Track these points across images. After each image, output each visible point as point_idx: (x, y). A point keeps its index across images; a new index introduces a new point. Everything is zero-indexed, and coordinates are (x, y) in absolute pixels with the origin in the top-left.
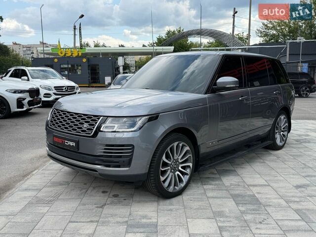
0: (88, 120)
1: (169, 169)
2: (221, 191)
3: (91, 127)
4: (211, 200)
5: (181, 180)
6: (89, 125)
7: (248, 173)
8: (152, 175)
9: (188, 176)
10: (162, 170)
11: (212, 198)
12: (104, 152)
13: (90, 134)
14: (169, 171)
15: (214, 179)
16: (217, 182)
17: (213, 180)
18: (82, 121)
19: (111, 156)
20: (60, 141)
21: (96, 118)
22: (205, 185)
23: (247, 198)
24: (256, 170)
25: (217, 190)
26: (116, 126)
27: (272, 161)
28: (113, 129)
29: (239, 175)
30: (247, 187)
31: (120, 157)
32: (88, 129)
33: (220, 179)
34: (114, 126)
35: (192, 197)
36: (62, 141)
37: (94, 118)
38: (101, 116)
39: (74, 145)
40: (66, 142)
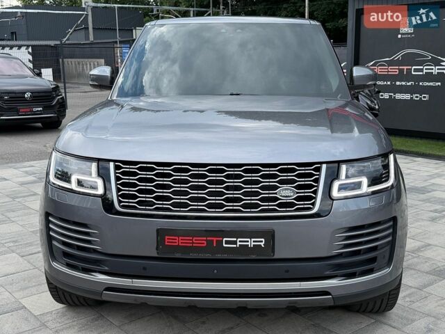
0: (284, 176)
3: (308, 193)
6: (297, 188)
13: (310, 209)
18: (266, 182)
32: (298, 199)
34: (360, 183)
36: (209, 242)
37: (302, 170)
38: (321, 163)
39: (262, 244)
40: (227, 242)
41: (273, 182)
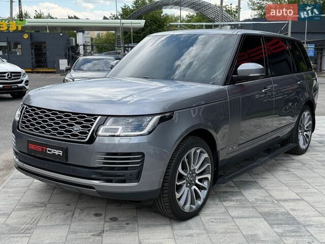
0: (79, 120)
1: (184, 183)
2: (246, 209)
3: (86, 130)
4: (237, 221)
5: (198, 197)
6: (82, 127)
7: (273, 185)
8: (166, 191)
9: (206, 191)
10: (178, 184)
11: (238, 217)
12: (105, 163)
13: (84, 139)
14: (185, 185)
15: (233, 193)
16: (238, 198)
17: (232, 196)
18: (71, 122)
19: (113, 169)
20: (39, 148)
21: (91, 118)
22: (224, 201)
23: (281, 217)
24: (281, 180)
25: (241, 207)
26: (120, 128)
27: (298, 168)
28: (117, 132)
29: (262, 188)
30: (276, 202)
31: (126, 168)
32: (80, 133)
33: (240, 193)
34: (118, 129)
35: (212, 217)
36: (43, 149)
37: (88, 118)
38: (99, 115)
39: (61, 154)
40: (49, 151)
41: (73, 122)
